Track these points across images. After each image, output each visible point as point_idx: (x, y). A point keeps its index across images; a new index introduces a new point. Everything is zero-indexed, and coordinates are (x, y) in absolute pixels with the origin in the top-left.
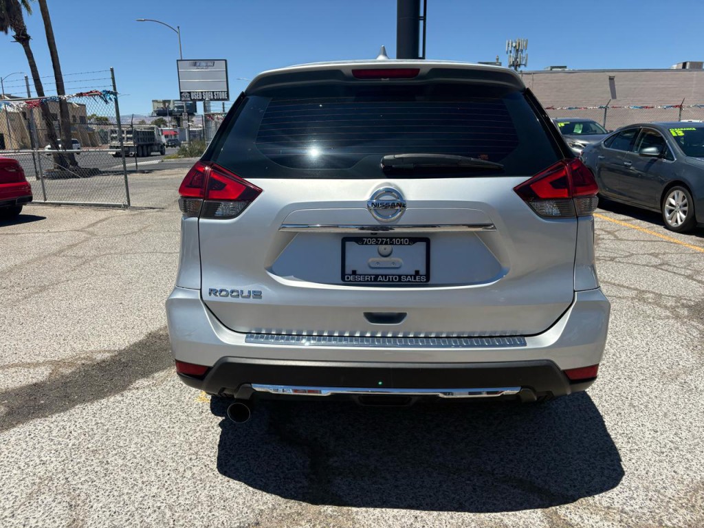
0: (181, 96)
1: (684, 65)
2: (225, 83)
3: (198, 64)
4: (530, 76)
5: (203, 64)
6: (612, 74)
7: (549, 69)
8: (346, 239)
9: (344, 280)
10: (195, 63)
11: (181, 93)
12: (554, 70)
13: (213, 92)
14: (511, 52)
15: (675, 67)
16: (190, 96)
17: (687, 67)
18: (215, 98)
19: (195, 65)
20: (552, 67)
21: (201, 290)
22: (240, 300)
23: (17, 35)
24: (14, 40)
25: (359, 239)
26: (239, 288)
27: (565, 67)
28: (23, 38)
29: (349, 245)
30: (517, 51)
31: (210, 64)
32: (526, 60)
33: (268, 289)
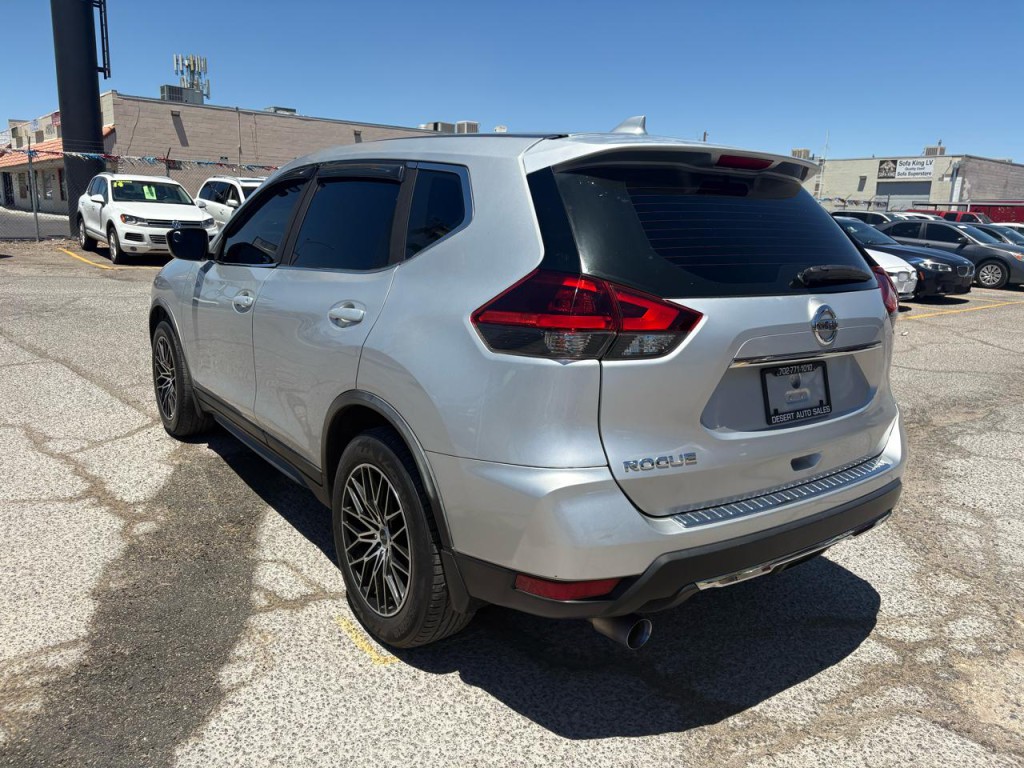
1: (436, 125)
4: (251, 118)
6: (358, 128)
7: (272, 110)
8: (764, 371)
9: (770, 424)
12: (278, 112)
14: (182, 72)
15: (423, 126)
17: (439, 129)
20: (277, 109)
21: (608, 465)
22: (671, 471)
25: (775, 370)
26: (666, 453)
27: (294, 111)
29: (769, 377)
30: (193, 72)
32: (208, 88)
33: (701, 449)
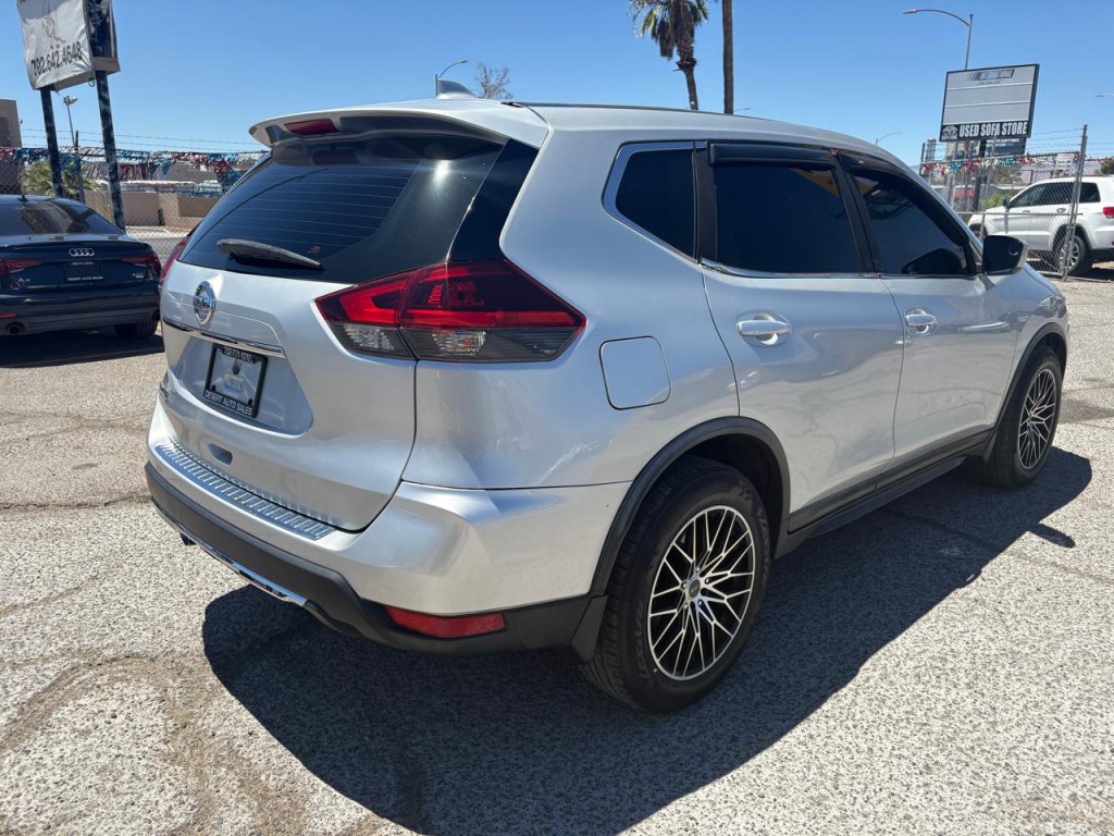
0: (942, 133)
2: (1029, 105)
3: (983, 76)
5: (993, 74)
10: (978, 74)
11: (943, 127)
13: (1001, 123)
16: (958, 132)
18: (1004, 134)
19: (978, 77)
23: (682, 61)
24: (677, 67)
28: (688, 65)
31: (1006, 74)
